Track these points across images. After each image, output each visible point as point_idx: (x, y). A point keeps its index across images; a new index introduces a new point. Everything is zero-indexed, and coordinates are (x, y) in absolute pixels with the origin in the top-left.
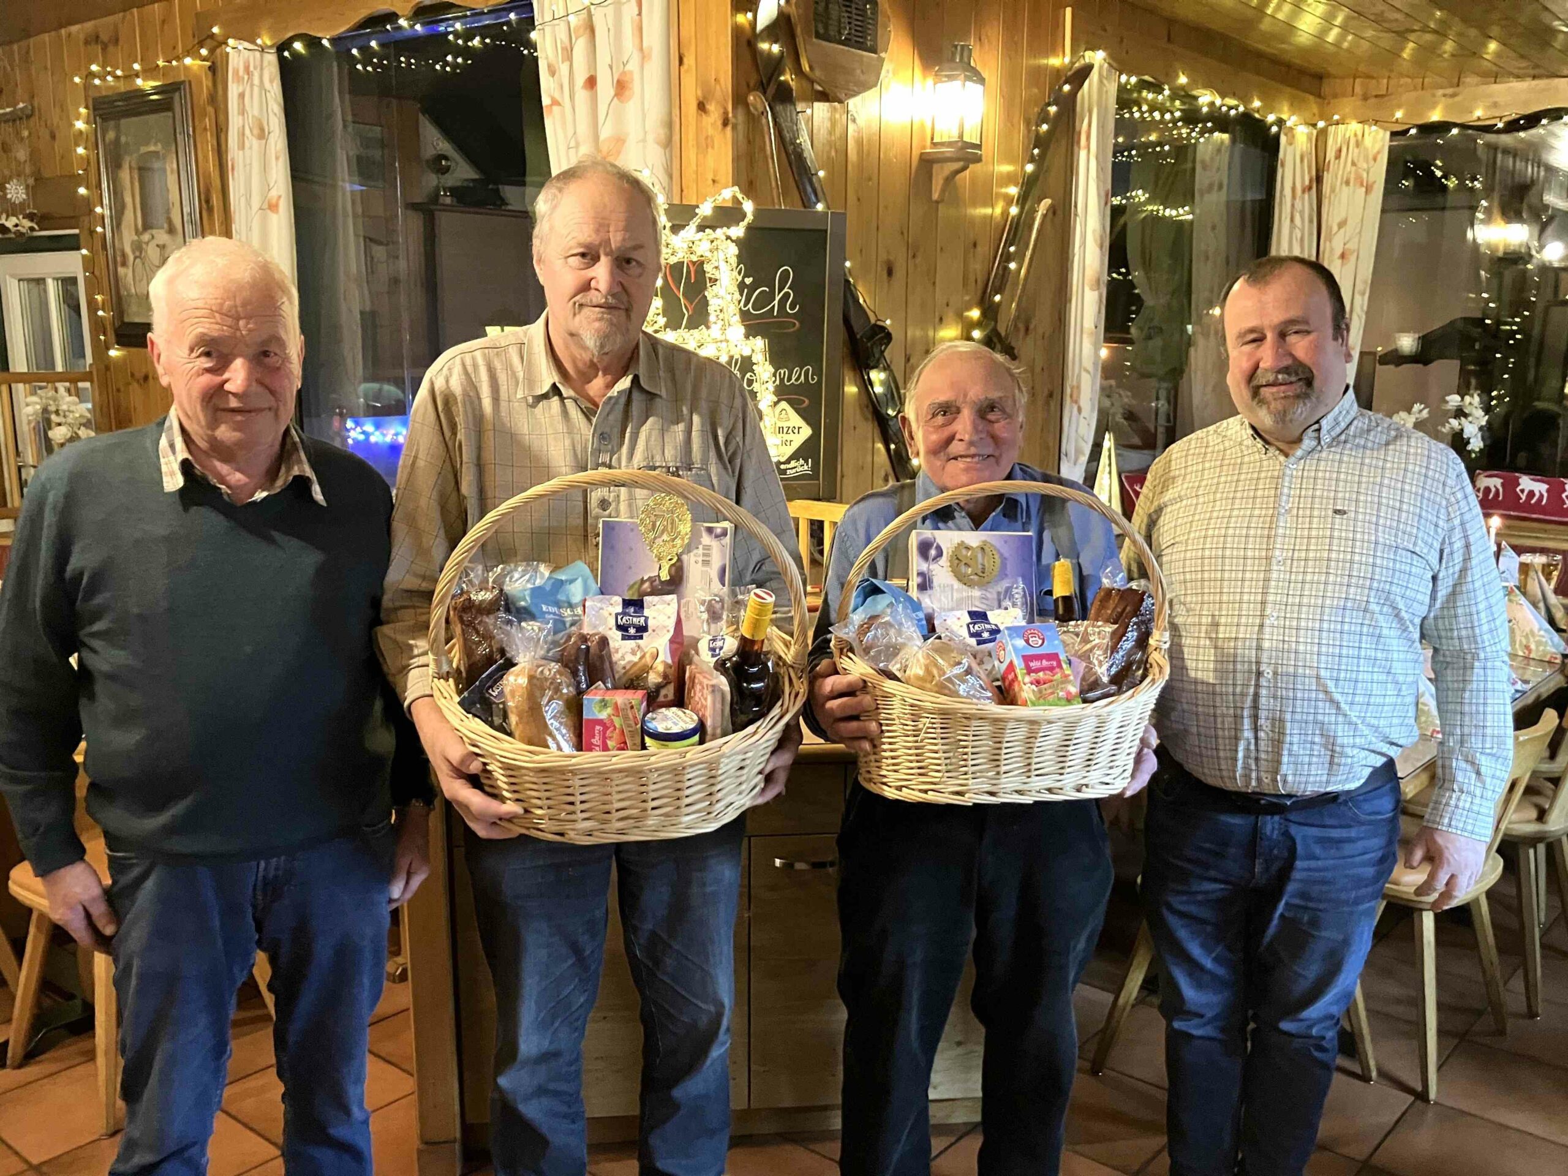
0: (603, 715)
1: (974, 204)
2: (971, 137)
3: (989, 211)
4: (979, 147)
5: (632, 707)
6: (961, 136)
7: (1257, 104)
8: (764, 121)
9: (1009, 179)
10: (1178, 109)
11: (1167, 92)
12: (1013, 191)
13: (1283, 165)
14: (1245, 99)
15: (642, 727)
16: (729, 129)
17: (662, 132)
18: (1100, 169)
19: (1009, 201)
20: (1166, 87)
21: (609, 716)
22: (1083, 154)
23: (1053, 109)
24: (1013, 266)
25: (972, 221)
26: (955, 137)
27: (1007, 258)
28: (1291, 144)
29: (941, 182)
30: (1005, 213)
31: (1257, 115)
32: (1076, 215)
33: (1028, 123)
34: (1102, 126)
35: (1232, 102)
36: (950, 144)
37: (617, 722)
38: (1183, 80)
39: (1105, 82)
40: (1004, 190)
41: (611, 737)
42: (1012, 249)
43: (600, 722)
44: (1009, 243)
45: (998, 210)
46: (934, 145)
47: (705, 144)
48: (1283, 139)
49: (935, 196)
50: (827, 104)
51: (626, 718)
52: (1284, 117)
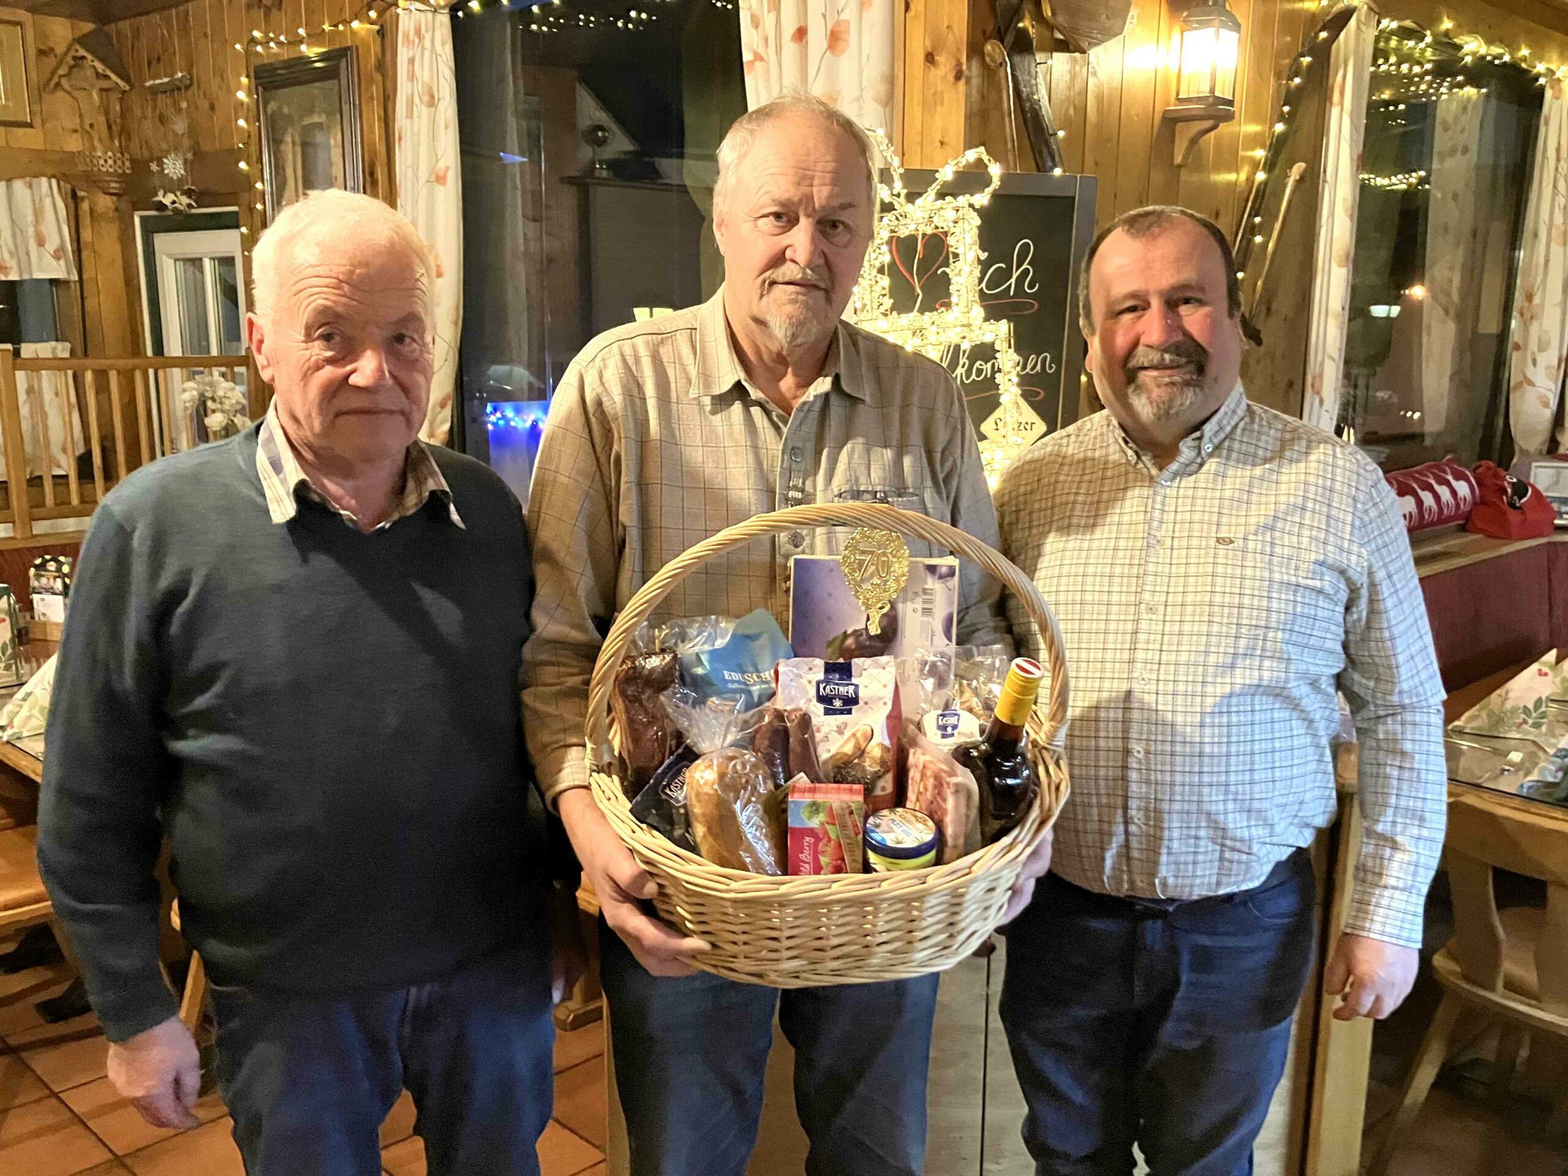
0: (815, 823)
1: (1218, 169)
2: (1223, 91)
3: (1232, 177)
4: (1230, 103)
5: (851, 813)
6: (1212, 91)
7: (1524, 52)
8: (1002, 74)
9: (1255, 141)
10: (1429, 61)
11: (1429, 39)
12: (1260, 154)
13: (1546, 124)
14: (1513, 48)
15: (864, 838)
16: (962, 82)
17: (882, 88)
18: (1354, 126)
19: (1255, 166)
20: (1428, 33)
21: (822, 824)
22: (1335, 112)
23: (1306, 60)
24: (1258, 239)
25: (1215, 187)
26: (1205, 91)
27: (1252, 230)
28: (1557, 98)
29: (1185, 144)
30: (1250, 180)
31: (1524, 65)
32: (1325, 181)
33: (1278, 75)
34: (1357, 79)
35: (1499, 50)
36: (1199, 100)
37: (833, 832)
38: (1447, 24)
39: (1363, 27)
40: (1250, 153)
41: (823, 852)
42: (1257, 220)
43: (811, 832)
44: (1255, 213)
45: (1243, 176)
46: (1180, 101)
47: (930, 104)
48: (1548, 94)
49: (1178, 160)
50: (1067, 55)
51: (843, 826)
52: (1553, 67)
